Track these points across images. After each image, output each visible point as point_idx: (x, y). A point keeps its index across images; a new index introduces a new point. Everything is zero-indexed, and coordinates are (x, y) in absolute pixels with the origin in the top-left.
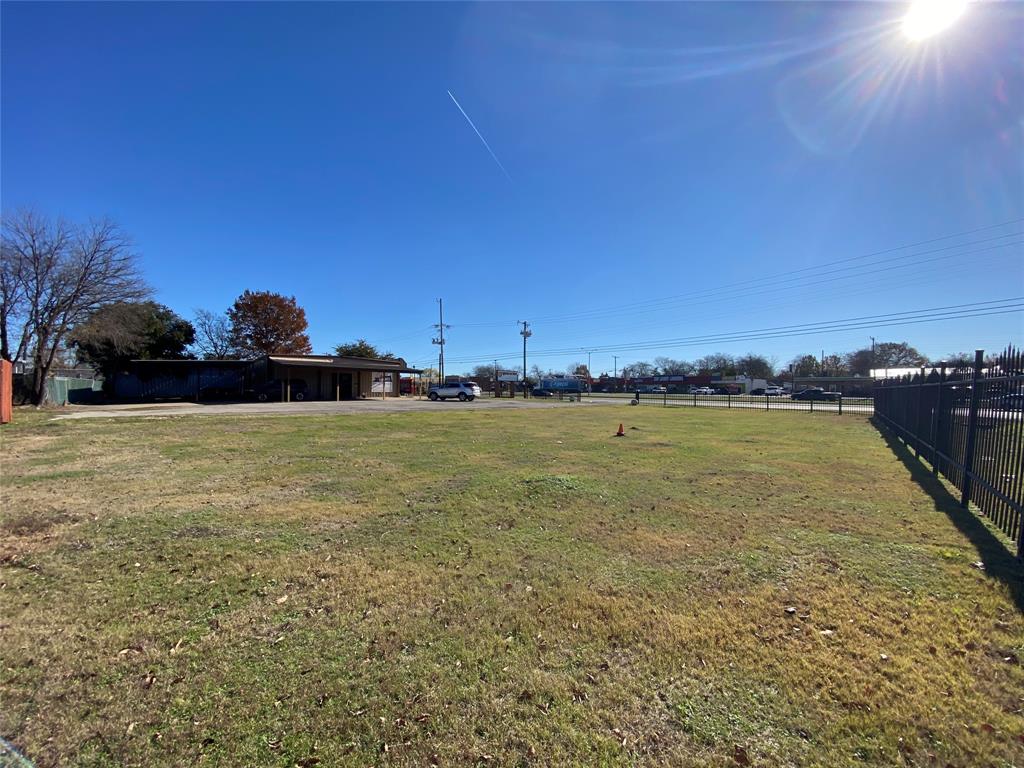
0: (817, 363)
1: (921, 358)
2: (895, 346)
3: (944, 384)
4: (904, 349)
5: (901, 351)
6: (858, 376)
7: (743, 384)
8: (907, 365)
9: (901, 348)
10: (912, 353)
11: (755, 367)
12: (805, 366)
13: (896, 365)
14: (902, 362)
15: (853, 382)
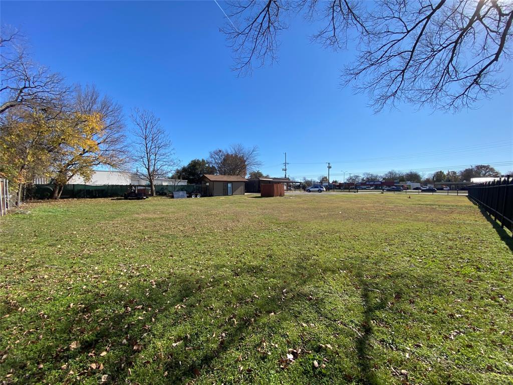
0: (444, 175)
1: (497, 172)
2: (484, 167)
3: (508, 185)
4: (489, 168)
5: (487, 169)
6: (465, 181)
7: (410, 185)
8: (490, 176)
9: (487, 167)
10: (492, 170)
11: (414, 177)
12: (439, 176)
13: (484, 176)
14: (487, 174)
15: (462, 184)
